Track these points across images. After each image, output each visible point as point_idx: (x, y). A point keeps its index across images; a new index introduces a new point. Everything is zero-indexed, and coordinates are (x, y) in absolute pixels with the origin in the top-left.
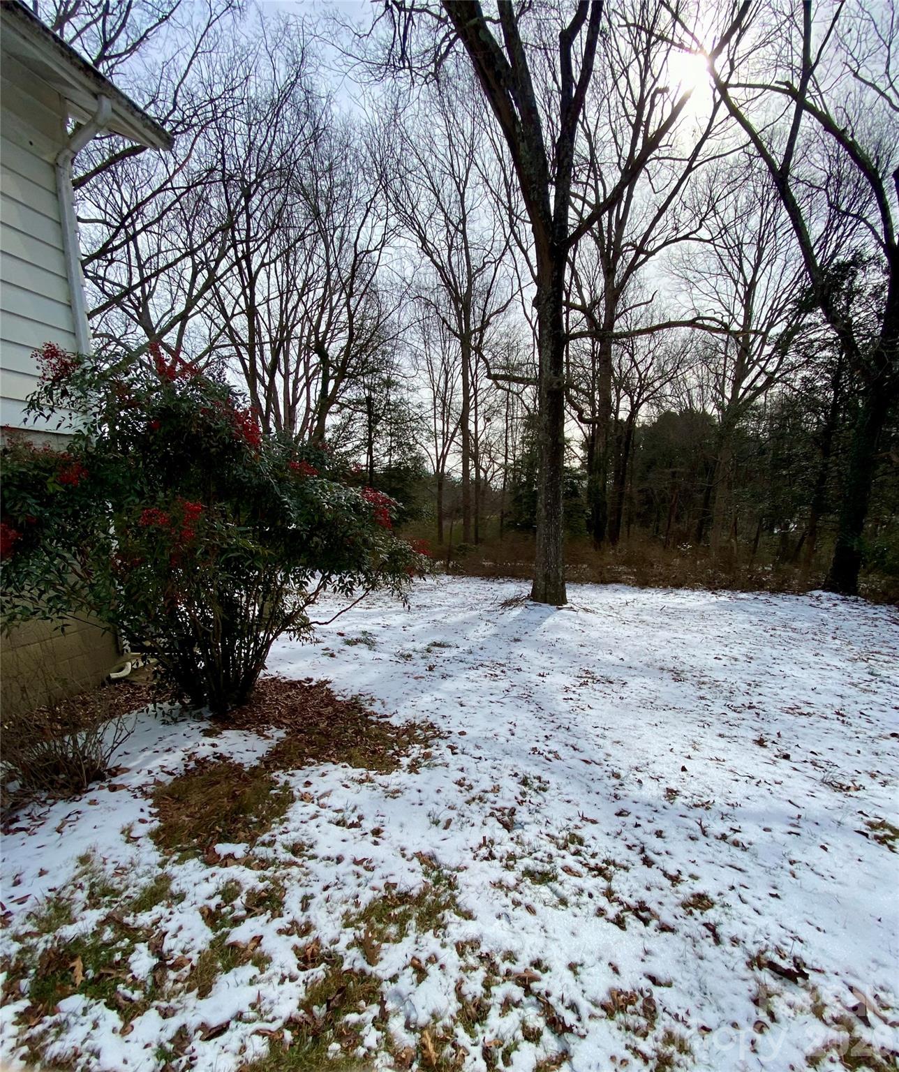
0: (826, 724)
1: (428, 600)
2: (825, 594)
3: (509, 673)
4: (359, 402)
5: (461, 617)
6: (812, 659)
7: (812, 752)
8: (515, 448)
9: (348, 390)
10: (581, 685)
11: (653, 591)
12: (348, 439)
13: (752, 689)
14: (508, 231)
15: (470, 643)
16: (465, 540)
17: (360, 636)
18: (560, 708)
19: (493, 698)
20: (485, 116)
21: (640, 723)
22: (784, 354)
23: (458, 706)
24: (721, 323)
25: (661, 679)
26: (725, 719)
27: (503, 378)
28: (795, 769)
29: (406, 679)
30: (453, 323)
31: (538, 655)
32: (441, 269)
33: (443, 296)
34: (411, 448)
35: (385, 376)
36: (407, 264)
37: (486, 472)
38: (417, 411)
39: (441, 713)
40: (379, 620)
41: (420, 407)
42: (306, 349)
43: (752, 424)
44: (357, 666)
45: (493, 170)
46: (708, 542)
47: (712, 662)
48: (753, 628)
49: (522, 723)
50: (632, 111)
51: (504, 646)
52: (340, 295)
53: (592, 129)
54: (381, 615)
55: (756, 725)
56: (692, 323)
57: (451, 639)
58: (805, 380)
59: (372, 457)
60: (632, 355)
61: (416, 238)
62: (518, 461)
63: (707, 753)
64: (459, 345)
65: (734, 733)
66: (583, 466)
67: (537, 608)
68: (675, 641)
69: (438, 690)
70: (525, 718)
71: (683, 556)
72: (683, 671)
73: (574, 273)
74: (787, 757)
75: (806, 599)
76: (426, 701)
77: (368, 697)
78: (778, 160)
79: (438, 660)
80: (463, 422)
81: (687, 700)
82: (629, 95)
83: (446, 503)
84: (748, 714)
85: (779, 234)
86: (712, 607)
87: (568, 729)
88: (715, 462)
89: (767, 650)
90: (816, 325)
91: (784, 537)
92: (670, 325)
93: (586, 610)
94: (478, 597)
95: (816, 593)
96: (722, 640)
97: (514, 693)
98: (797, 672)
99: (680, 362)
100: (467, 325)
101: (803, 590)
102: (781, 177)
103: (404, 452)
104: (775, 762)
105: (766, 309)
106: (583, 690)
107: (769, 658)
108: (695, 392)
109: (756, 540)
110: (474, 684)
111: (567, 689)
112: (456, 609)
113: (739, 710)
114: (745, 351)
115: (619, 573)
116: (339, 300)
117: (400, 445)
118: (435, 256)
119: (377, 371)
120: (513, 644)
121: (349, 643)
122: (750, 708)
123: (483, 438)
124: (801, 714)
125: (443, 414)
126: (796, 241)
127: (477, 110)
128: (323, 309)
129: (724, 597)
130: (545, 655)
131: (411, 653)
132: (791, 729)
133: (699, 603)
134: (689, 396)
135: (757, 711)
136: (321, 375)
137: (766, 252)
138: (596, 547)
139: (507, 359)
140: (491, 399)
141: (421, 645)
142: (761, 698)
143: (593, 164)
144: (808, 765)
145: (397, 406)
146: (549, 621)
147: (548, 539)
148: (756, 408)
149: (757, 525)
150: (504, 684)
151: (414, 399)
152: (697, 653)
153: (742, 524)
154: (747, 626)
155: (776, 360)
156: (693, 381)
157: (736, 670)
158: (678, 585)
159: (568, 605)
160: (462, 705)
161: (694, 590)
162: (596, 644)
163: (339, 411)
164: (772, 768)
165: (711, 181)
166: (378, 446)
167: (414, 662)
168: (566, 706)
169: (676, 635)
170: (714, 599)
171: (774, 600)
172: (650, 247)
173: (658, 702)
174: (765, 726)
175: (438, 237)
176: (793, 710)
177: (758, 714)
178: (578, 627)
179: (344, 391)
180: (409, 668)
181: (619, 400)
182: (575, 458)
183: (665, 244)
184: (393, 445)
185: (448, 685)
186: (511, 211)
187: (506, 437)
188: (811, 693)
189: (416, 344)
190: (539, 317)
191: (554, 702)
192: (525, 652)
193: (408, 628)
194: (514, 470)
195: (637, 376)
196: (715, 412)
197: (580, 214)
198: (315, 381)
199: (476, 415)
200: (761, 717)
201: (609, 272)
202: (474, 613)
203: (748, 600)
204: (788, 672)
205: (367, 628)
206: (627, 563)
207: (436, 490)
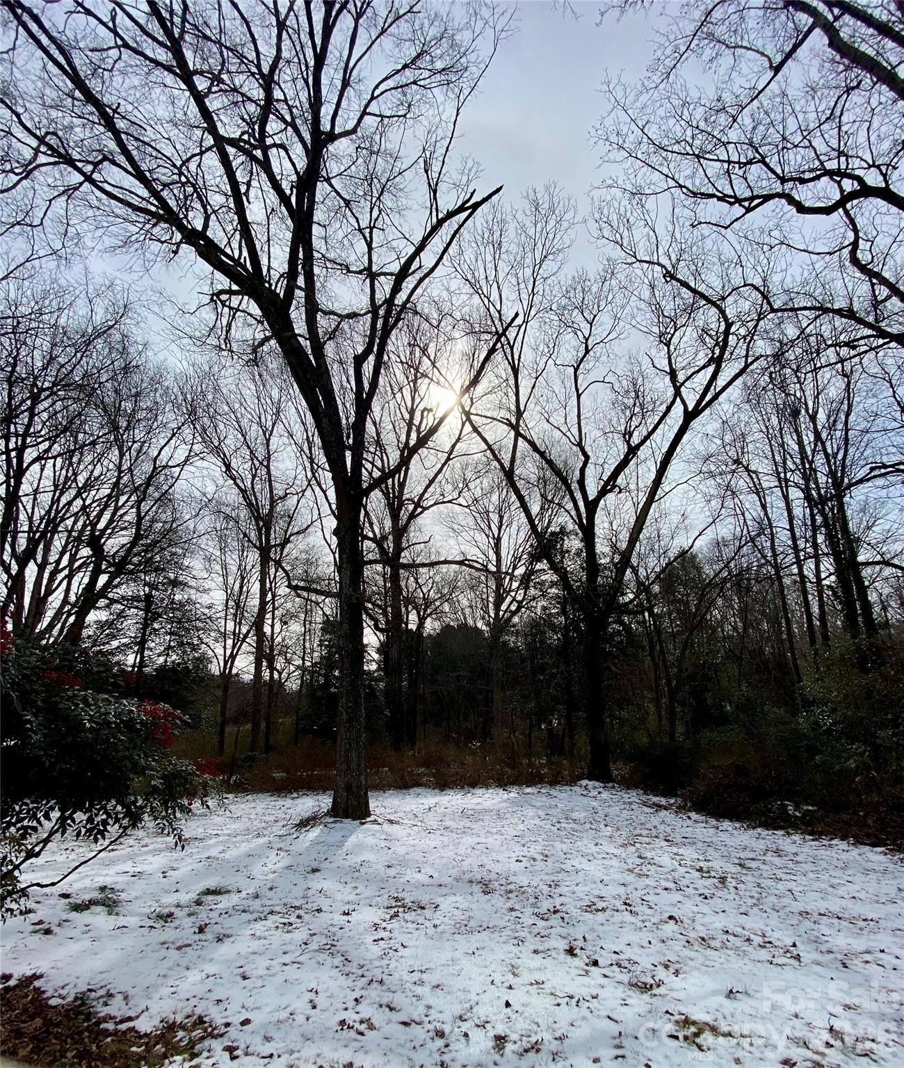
0: (618, 917)
1: (201, 830)
2: (591, 783)
3: (306, 917)
4: (136, 598)
5: (244, 848)
6: (594, 849)
7: (615, 952)
8: (313, 651)
9: (124, 586)
10: (392, 917)
11: (451, 792)
12: (115, 636)
13: (553, 890)
14: (309, 475)
15: (256, 883)
16: (253, 749)
17: (96, 895)
18: (369, 956)
19: (287, 959)
20: (291, 391)
21: (458, 954)
22: (527, 588)
23: (239, 979)
24: (483, 565)
25: (471, 894)
26: (536, 931)
27: (303, 589)
28: (605, 976)
29: (164, 952)
30: (253, 535)
31: (341, 887)
32: (243, 491)
33: (244, 513)
34: (195, 648)
35: (172, 576)
36: (209, 483)
37: (280, 674)
38: (206, 611)
39: (215, 996)
40: (128, 866)
41: (209, 608)
42: (75, 541)
43: (513, 639)
44: (88, 943)
45: (298, 429)
46: (492, 739)
47: (515, 866)
48: (542, 823)
49: (325, 986)
50: (407, 416)
51: (300, 880)
52: (130, 497)
53: (378, 420)
54: (130, 857)
55: (564, 932)
56: (461, 563)
57: (229, 881)
58: (544, 609)
59: (142, 657)
60: (416, 580)
61: (220, 464)
62: (316, 663)
63: (527, 977)
64: (257, 555)
65: (547, 946)
66: (379, 669)
67: (338, 825)
68: (478, 846)
69: (211, 960)
70: (329, 980)
71: (474, 754)
72: (490, 881)
73: (367, 514)
74: (595, 963)
75: (576, 788)
76: (192, 982)
77: (102, 992)
78: (507, 464)
79: (212, 914)
80: (258, 624)
81: (498, 915)
82: (403, 403)
83: (232, 708)
84: (555, 920)
85: (512, 509)
86: (505, 805)
87: (381, 982)
88: (489, 668)
89: (558, 845)
90: (544, 570)
91: (550, 731)
92: (446, 562)
93: (391, 822)
94: (267, 818)
95: (584, 782)
96: (519, 839)
97: (314, 946)
98: (585, 865)
99: (454, 588)
100: (268, 540)
101: (573, 781)
102: (509, 474)
103: (184, 652)
104: (587, 972)
105: (510, 557)
106: (395, 924)
107: (561, 854)
108: (467, 611)
109: (530, 735)
110: (262, 941)
111: (376, 927)
112: (239, 838)
113: (546, 916)
114: (499, 584)
115: (419, 775)
116: (127, 501)
117: (181, 644)
118: (238, 481)
119: (163, 570)
120: (311, 876)
121: (78, 908)
122: (555, 912)
123: (279, 639)
124: (598, 910)
125: (235, 615)
126: (523, 515)
127: (283, 385)
128: (106, 506)
129: (513, 793)
130: (349, 885)
131: (173, 910)
132: (593, 930)
133: (493, 802)
134: (464, 614)
135: (561, 914)
136: (90, 569)
137: (505, 519)
138: (396, 750)
139: (306, 572)
140: (289, 605)
141: (186, 897)
142: (562, 899)
143: (378, 443)
144: (615, 967)
145: (182, 605)
146: (352, 840)
147: (350, 744)
148: (514, 626)
149: (528, 721)
150: (300, 935)
151: (205, 599)
152: (500, 857)
153: (517, 721)
154: (537, 821)
155: (522, 592)
156: (465, 603)
157: (536, 871)
158: (473, 784)
159: (372, 818)
160: (245, 978)
161: (487, 789)
162: (403, 862)
163: (108, 606)
164: (586, 980)
165: (464, 468)
166: (153, 644)
167: (177, 923)
168: (376, 950)
169: (478, 840)
170: (505, 795)
171: (553, 792)
172: (425, 504)
173: (472, 924)
174: (571, 930)
175: (241, 465)
176: (591, 908)
177: (563, 918)
178: (383, 844)
179: (116, 587)
180: (169, 934)
181: (408, 613)
182: (372, 662)
183: (435, 504)
184: (172, 644)
185: (225, 949)
186: (312, 461)
187: (304, 640)
188: (601, 886)
189: (211, 550)
190: (338, 545)
191: (363, 947)
192: (326, 885)
193: (170, 873)
194: (312, 673)
195: (421, 595)
196: (484, 628)
197: (370, 474)
198: (81, 574)
199: (273, 619)
200: (566, 920)
201: (395, 516)
202: (262, 840)
203: (533, 794)
204: (579, 867)
205: (108, 881)
206: (425, 764)
207: (219, 693)
